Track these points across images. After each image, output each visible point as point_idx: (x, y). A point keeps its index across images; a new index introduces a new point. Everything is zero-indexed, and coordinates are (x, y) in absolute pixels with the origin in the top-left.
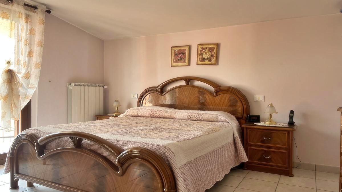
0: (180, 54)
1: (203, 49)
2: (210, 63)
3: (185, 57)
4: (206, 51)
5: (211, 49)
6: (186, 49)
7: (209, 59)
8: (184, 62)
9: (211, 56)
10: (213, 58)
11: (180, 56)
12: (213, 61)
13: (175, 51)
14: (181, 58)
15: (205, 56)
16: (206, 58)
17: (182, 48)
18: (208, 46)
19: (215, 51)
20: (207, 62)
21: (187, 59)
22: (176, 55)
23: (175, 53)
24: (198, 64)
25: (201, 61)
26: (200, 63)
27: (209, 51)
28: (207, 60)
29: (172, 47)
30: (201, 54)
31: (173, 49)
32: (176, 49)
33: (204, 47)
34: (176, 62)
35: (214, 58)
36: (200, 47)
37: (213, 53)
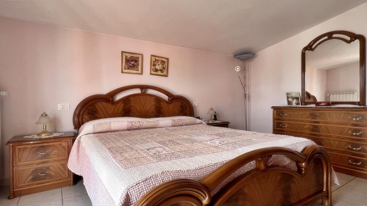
0: (132, 61)
1: (156, 60)
2: (162, 74)
3: (138, 65)
4: (159, 63)
5: (163, 62)
6: (139, 57)
7: (161, 71)
8: (138, 70)
9: (163, 68)
10: (164, 70)
11: (133, 63)
12: (165, 73)
13: (126, 56)
14: (134, 65)
15: (158, 67)
16: (158, 69)
17: (135, 56)
18: (160, 59)
19: (166, 64)
20: (159, 73)
21: (140, 67)
22: (127, 61)
23: (126, 59)
24: (151, 74)
25: (154, 71)
26: (153, 72)
27: (161, 63)
28: (160, 71)
29: (122, 52)
30: (155, 65)
31: (124, 54)
32: (127, 55)
33: (157, 59)
34: (128, 69)
35: (166, 70)
36: (153, 58)
37: (164, 66)
